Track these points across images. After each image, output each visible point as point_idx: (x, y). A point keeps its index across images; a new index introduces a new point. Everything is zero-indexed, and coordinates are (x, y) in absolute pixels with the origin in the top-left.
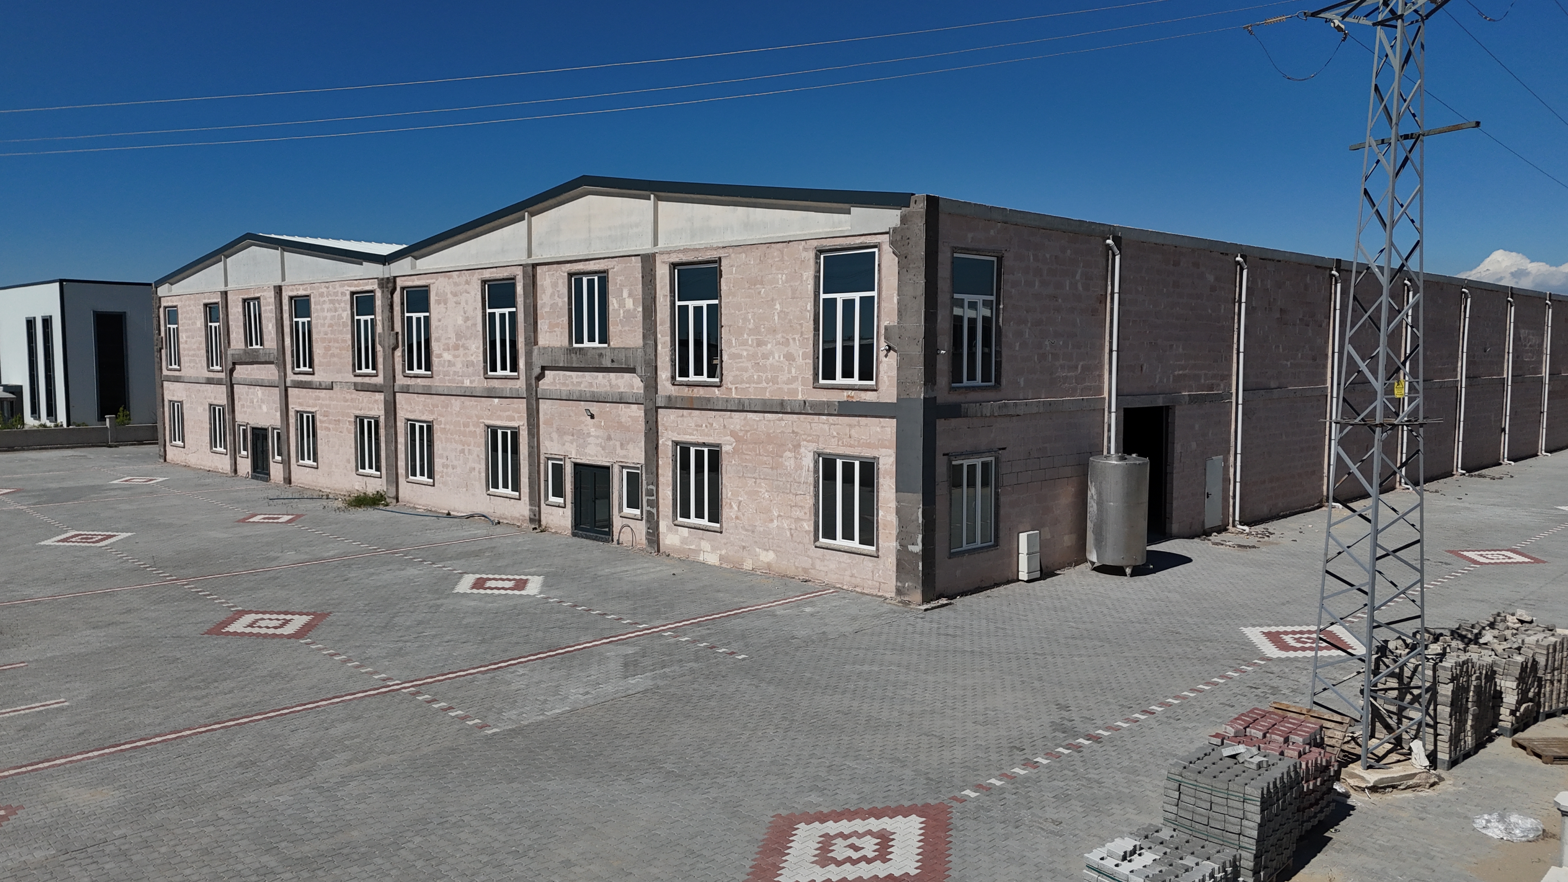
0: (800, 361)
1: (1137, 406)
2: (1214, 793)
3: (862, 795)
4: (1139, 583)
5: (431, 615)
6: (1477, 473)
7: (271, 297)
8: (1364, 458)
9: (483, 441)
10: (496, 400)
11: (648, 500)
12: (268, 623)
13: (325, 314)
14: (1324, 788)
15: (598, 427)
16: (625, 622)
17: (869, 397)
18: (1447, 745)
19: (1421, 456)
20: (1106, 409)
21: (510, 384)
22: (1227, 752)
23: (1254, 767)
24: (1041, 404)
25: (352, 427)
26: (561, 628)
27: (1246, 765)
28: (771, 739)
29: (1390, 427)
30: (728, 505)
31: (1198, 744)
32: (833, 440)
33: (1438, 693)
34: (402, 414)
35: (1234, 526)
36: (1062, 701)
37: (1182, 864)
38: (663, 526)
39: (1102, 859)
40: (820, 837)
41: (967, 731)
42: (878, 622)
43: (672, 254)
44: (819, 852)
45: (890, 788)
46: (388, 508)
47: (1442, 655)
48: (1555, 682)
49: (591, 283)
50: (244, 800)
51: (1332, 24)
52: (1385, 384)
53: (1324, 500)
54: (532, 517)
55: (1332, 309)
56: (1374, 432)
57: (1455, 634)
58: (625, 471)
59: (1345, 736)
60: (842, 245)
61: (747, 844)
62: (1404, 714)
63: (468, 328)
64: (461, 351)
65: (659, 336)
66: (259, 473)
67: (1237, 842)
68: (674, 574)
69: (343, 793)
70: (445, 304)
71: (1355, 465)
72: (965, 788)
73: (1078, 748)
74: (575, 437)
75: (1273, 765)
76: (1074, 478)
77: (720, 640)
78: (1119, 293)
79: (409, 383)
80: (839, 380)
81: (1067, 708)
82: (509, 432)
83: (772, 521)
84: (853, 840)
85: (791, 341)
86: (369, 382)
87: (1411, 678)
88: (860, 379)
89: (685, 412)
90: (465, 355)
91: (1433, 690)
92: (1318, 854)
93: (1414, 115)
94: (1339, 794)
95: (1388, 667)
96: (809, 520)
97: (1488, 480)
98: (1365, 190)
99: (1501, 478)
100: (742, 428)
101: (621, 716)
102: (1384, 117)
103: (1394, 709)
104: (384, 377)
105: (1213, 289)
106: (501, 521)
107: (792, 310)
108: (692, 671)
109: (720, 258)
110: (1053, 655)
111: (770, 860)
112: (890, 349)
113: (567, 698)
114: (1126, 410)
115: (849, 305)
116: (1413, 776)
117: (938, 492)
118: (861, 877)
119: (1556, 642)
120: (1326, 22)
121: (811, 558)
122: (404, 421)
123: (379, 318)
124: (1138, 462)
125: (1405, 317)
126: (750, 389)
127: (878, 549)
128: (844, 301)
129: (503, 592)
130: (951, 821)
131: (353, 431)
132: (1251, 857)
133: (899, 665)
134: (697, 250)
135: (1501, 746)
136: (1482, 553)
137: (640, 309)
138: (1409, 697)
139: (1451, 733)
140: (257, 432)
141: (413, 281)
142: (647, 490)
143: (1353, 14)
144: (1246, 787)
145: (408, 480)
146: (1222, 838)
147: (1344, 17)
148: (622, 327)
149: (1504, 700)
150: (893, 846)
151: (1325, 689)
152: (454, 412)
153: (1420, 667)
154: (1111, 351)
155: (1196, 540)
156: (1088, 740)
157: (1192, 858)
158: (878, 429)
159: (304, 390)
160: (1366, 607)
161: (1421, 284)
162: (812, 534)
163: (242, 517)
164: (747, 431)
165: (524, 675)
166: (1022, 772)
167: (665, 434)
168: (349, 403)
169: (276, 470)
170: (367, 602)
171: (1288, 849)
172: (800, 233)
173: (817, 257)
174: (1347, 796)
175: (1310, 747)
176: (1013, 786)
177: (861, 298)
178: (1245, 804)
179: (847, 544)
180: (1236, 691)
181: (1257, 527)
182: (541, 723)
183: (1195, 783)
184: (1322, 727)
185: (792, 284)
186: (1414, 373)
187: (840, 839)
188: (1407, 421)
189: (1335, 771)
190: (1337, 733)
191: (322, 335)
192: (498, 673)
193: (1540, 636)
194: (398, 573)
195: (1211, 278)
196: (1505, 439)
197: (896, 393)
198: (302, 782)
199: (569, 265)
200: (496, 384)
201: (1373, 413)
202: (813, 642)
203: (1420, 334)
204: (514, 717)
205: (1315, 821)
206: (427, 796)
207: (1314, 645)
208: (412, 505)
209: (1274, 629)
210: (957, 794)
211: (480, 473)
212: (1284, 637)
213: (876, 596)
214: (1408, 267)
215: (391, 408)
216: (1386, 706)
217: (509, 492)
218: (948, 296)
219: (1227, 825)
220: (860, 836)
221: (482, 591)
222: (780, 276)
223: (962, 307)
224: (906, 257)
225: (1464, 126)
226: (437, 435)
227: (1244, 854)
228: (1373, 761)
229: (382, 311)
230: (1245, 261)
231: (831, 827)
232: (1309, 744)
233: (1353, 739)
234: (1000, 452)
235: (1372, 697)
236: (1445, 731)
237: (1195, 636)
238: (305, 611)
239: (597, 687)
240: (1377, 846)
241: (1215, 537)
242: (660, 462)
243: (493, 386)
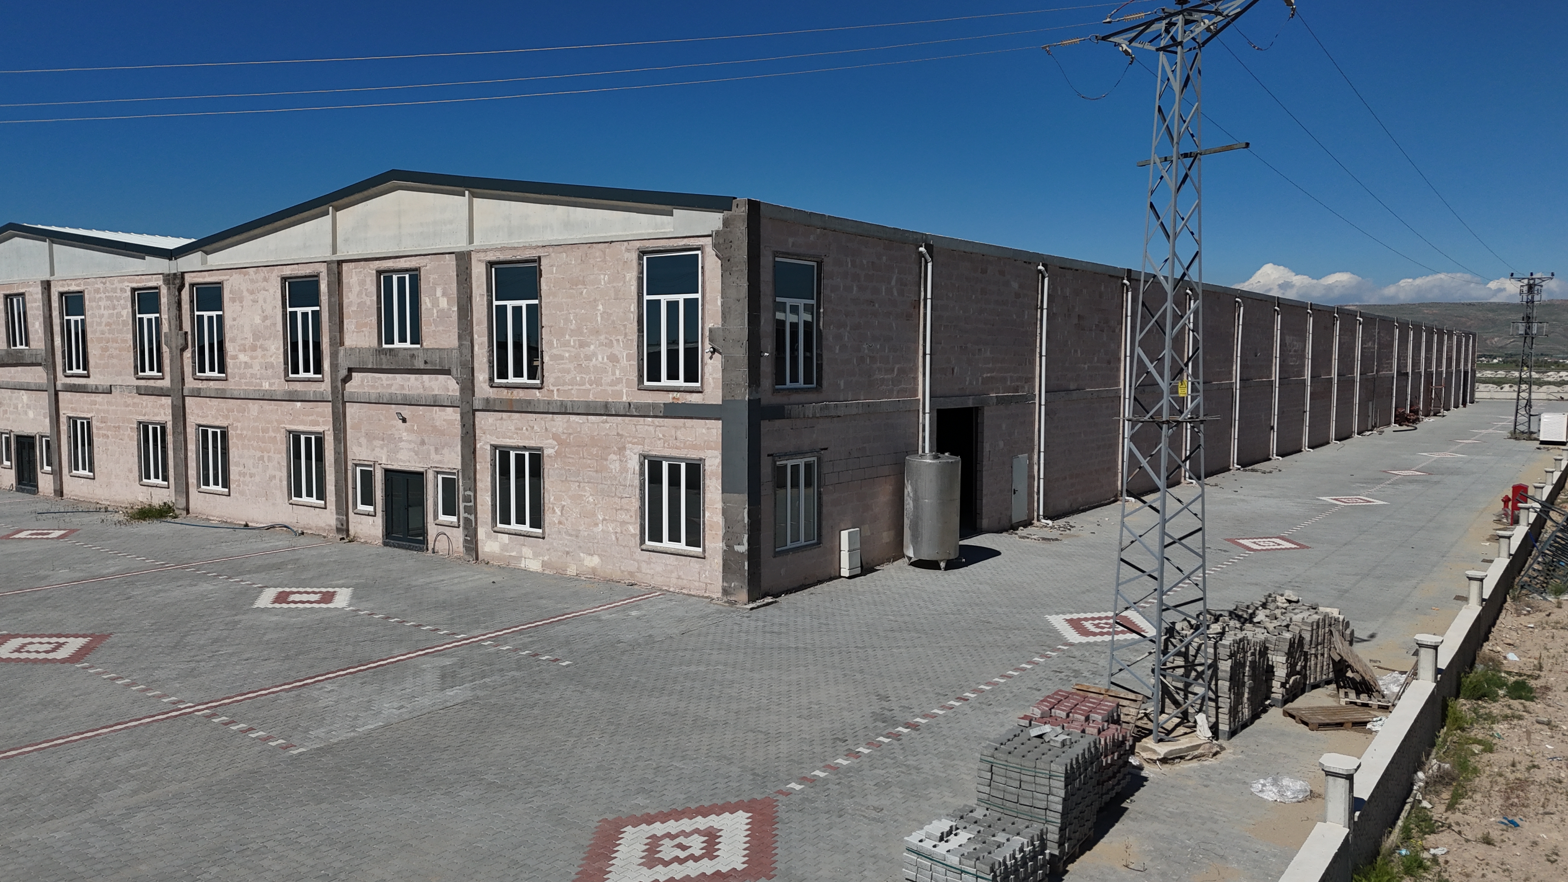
0: (624, 362)
1: (949, 407)
2: (1023, 772)
3: (689, 794)
4: (952, 576)
5: (227, 632)
6: (1250, 468)
7: (37, 293)
8: (1153, 453)
9: (284, 447)
10: (299, 404)
11: (465, 506)
12: (38, 648)
13: (102, 311)
14: (1121, 762)
15: (411, 431)
16: (442, 633)
17: (695, 399)
18: (1227, 717)
19: (1202, 450)
20: (921, 410)
21: (314, 387)
22: (1034, 732)
23: (1059, 745)
24: (861, 405)
25: (135, 435)
26: (372, 641)
27: (1052, 743)
28: (597, 744)
29: (1175, 424)
30: (550, 510)
31: (1008, 727)
32: (659, 442)
33: (1218, 669)
34: (192, 420)
35: (1038, 520)
36: (882, 692)
37: (994, 841)
38: (482, 533)
39: (921, 841)
40: (647, 838)
41: (791, 726)
42: (705, 623)
43: (488, 253)
44: (646, 853)
45: (717, 785)
46: (176, 520)
47: (1222, 634)
48: (1319, 656)
49: (401, 281)
50: (12, 839)
51: (1120, 48)
52: (1171, 384)
53: (1119, 495)
54: (339, 526)
55: (1124, 316)
56: (1161, 429)
57: (1233, 614)
58: (440, 477)
59: (1139, 713)
60: (665, 247)
61: (572, 851)
62: (1190, 690)
63: (266, 327)
64: (259, 352)
65: (476, 336)
66: (25, 485)
67: (1044, 817)
68: (494, 582)
69: (128, 826)
70: (241, 302)
71: (1145, 459)
72: (790, 781)
73: (897, 737)
74: (386, 442)
75: (1076, 742)
76: (892, 477)
77: (543, 648)
78: (932, 299)
79: (200, 386)
80: (665, 382)
81: (887, 698)
82: (313, 437)
83: (596, 525)
84: (681, 840)
85: (615, 342)
86: (154, 385)
87: (1195, 656)
88: (685, 381)
89: (505, 415)
90: (264, 356)
91: (1214, 666)
92: (1116, 824)
93: (1192, 136)
94: (1134, 767)
95: (1175, 646)
96: (635, 523)
97: (1259, 473)
98: (1151, 203)
99: (1271, 472)
100: (565, 431)
101: (438, 729)
102: (1167, 137)
103: (1180, 685)
104: (172, 381)
105: (1017, 296)
106: (305, 531)
107: (615, 311)
108: (514, 680)
109: (539, 258)
110: (874, 648)
111: (597, 865)
112: (714, 351)
113: (380, 713)
114: (938, 411)
115: (673, 306)
116: (1198, 747)
117: (763, 493)
118: (688, 876)
119: (1319, 619)
120: (1115, 46)
121: (638, 561)
122: (194, 426)
123: (165, 316)
124: (950, 461)
125: (1187, 322)
126: (573, 392)
127: (704, 551)
128: (668, 302)
129: (308, 605)
130: (777, 814)
131: (136, 438)
132: (1056, 830)
133: (726, 664)
134: (515, 248)
135: (1274, 716)
136: (1255, 540)
137: (456, 309)
138: (1194, 674)
139: (1230, 706)
140: (22, 440)
141: (204, 277)
142: (464, 496)
143: (1138, 39)
144: (1052, 764)
145: (200, 490)
146: (1030, 814)
147: (1131, 41)
148: (436, 327)
149: (1276, 674)
150: (720, 843)
151: (1121, 670)
152: (252, 417)
153: (1203, 645)
154: (924, 354)
155: (1004, 534)
156: (907, 728)
157: (1003, 834)
158: (704, 431)
159: (78, 394)
160: (1156, 592)
161: (1200, 291)
162: (638, 537)
163: (6, 533)
164: (570, 434)
165: (333, 691)
166: (845, 763)
167: (483, 438)
168: (130, 408)
169: (45, 482)
170: (153, 621)
171: (1089, 820)
172: (623, 233)
173: (640, 258)
174: (1140, 768)
175: (1108, 724)
176: (836, 777)
177: (685, 300)
178: (1051, 780)
179: (674, 546)
180: (1043, 675)
181: (1059, 521)
182: (352, 740)
183: (1006, 763)
184: (1118, 705)
185: (615, 284)
186: (1195, 374)
187: (668, 839)
188: (1189, 418)
189: (1130, 746)
190: (1132, 710)
191: (98, 335)
192: (304, 689)
193: (1305, 614)
194: (189, 588)
195: (1015, 285)
196: (1274, 436)
197: (721, 394)
198: (82, 816)
199: (378, 262)
200: (298, 386)
201: (1159, 412)
202: (639, 645)
203: (1200, 338)
204: (322, 735)
205: (1113, 794)
206: (225, 823)
207: (1111, 630)
208: (205, 517)
209: (1075, 616)
210: (782, 787)
211: (281, 481)
212: (1085, 623)
213: (703, 597)
214: (1189, 277)
215: (180, 413)
216: (1174, 683)
217: (313, 500)
218: (771, 300)
219: (1035, 801)
220: (687, 835)
221: (285, 606)
222: (602, 276)
223: (785, 312)
224: (729, 260)
225: (1235, 147)
226: (232, 442)
227: (1051, 828)
228: (1163, 734)
229: (169, 309)
230: (1046, 270)
231: (658, 828)
232: (1107, 721)
233: (1146, 715)
234: (822, 452)
235: (1162, 675)
236: (1225, 703)
237: (1004, 625)
238: (81, 633)
239: (413, 700)
240: (1168, 814)
241: (1021, 531)
242: (478, 467)
243: (295, 389)
